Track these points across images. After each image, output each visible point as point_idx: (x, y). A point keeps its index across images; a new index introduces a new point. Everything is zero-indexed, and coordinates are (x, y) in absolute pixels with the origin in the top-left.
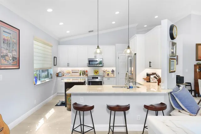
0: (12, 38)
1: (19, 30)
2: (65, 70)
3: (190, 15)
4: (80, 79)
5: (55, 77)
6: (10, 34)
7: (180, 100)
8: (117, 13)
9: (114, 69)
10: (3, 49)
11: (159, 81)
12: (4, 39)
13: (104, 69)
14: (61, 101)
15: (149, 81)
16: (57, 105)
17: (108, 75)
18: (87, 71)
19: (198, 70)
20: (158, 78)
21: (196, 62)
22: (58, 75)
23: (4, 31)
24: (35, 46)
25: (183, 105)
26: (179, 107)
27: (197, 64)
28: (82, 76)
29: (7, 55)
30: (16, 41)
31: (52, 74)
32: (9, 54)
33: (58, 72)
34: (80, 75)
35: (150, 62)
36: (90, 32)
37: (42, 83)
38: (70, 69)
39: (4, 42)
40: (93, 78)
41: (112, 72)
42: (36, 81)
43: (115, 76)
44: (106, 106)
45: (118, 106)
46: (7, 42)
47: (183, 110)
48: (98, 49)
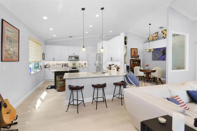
0: (13, 36)
1: (19, 30)
2: (51, 63)
3: (128, 32)
4: (63, 69)
5: (43, 68)
6: (12, 32)
7: (130, 79)
8: (91, 26)
9: (86, 62)
10: (6, 45)
11: (118, 69)
12: (7, 37)
13: (79, 62)
14: (50, 85)
15: (110, 69)
16: (47, 89)
17: (82, 66)
18: (67, 64)
19: (132, 63)
20: (117, 67)
21: (131, 58)
22: (45, 67)
23: (7, 30)
24: (30, 44)
25: (132, 81)
26: (130, 83)
27: (132, 59)
28: (64, 67)
29: (9, 50)
30: (16, 38)
31: (42, 66)
32: (11, 49)
33: (45, 65)
34: (63, 66)
35: (112, 58)
36: (70, 37)
37: (35, 73)
38: (55, 62)
39: (7, 39)
40: (72, 68)
41: (85, 64)
42: (31, 72)
43: (87, 67)
44: (91, 85)
45: (98, 85)
46: (9, 39)
47: (132, 84)
48: (84, 48)
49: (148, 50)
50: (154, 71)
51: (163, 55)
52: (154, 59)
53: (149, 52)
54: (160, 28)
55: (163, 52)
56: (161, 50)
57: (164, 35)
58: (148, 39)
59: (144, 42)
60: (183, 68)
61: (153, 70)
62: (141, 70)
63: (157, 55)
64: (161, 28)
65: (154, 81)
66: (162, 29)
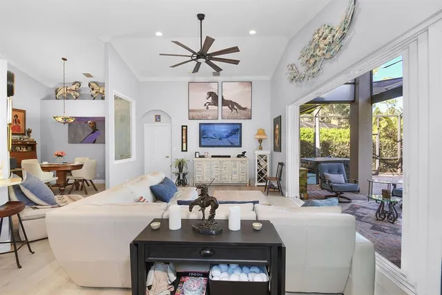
26: (30, 202)
47: (37, 205)
49: (60, 120)
50: (80, 167)
51: (93, 132)
52: (73, 139)
53: (64, 123)
54: (85, 74)
55: (93, 126)
56: (89, 122)
57: (94, 92)
58: (57, 93)
59: (42, 98)
60: (129, 156)
61: (77, 163)
62: (44, 169)
63: (80, 132)
64: (88, 76)
65: (77, 189)
66: (90, 79)
